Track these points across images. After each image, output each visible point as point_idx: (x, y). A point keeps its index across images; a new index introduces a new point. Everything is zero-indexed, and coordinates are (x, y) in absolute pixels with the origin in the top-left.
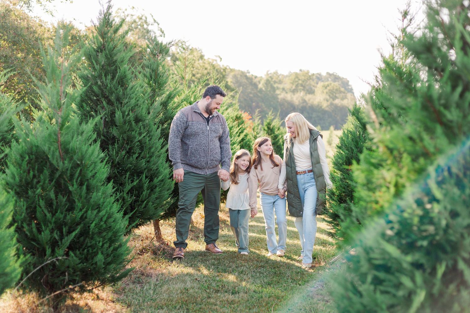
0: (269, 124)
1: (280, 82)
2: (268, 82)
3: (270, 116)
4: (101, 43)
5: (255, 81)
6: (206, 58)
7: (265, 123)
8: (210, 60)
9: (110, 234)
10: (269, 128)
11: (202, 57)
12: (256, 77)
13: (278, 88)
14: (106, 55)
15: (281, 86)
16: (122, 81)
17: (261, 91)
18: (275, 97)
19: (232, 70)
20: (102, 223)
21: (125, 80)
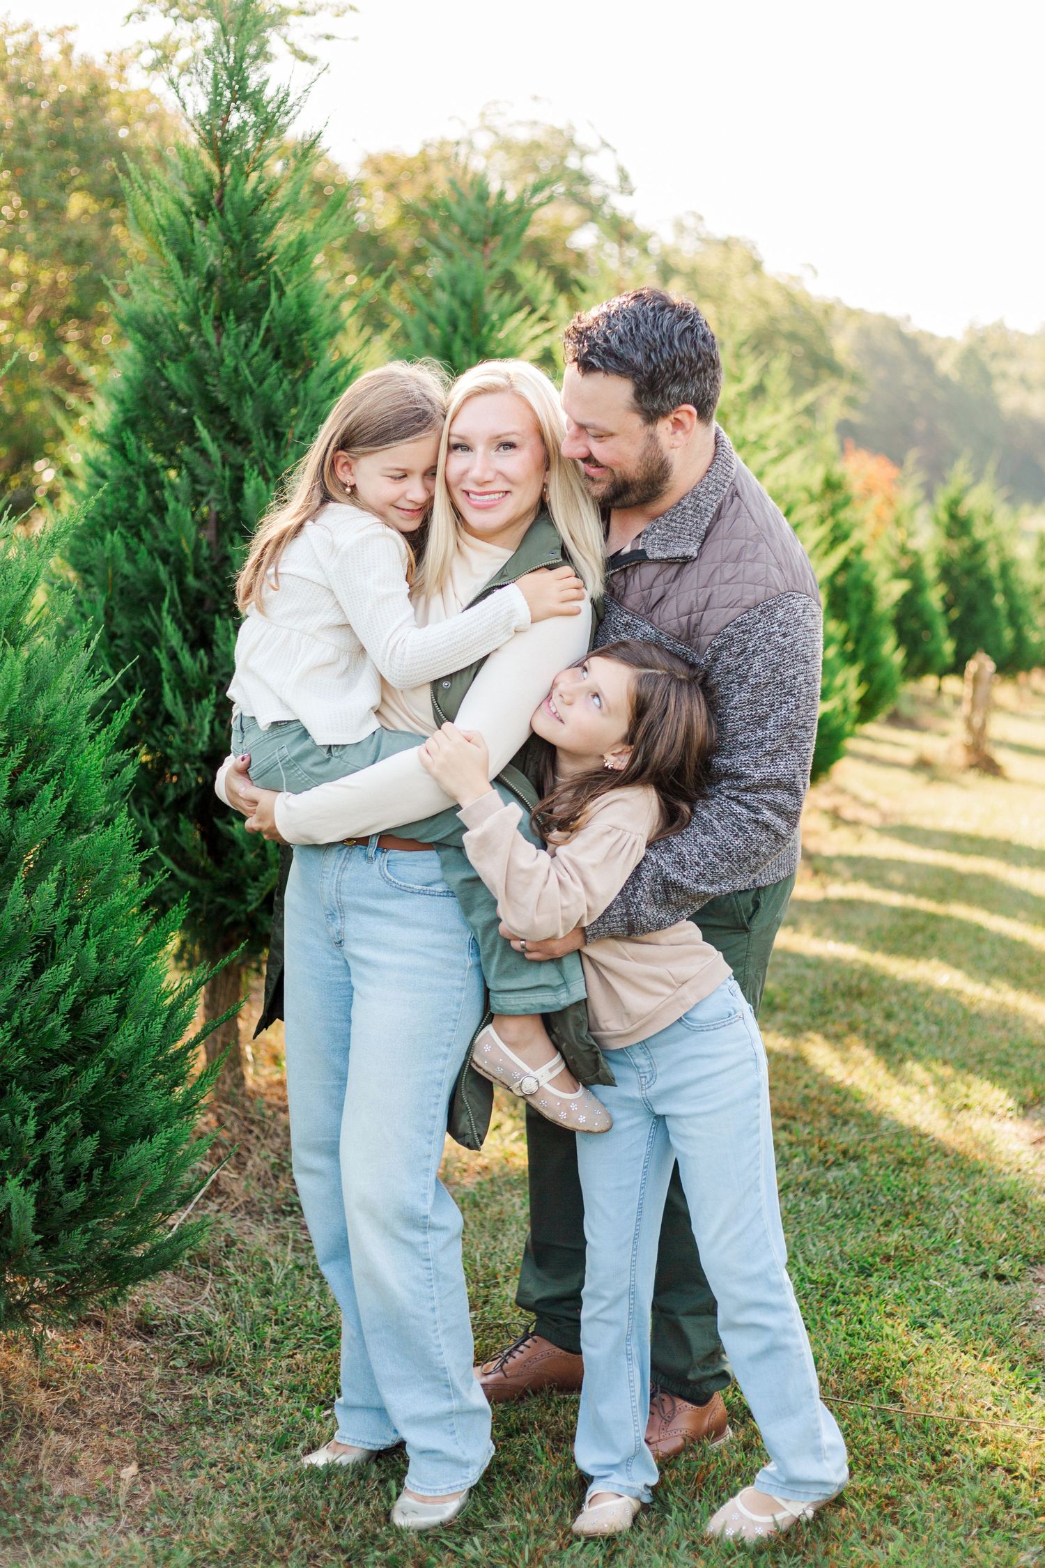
0: (954, 504)
1: (1011, 355)
2: (970, 357)
3: (960, 474)
4: (209, 179)
5: (928, 348)
6: (769, 268)
7: (942, 499)
8: (782, 281)
9: (90, 1077)
10: (953, 517)
11: (756, 266)
12: (932, 337)
13: (1004, 376)
14: (225, 230)
15: (1014, 369)
16: (292, 345)
17: (945, 383)
18: (989, 405)
19: (851, 313)
20: (56, 1021)
21: (304, 340)
